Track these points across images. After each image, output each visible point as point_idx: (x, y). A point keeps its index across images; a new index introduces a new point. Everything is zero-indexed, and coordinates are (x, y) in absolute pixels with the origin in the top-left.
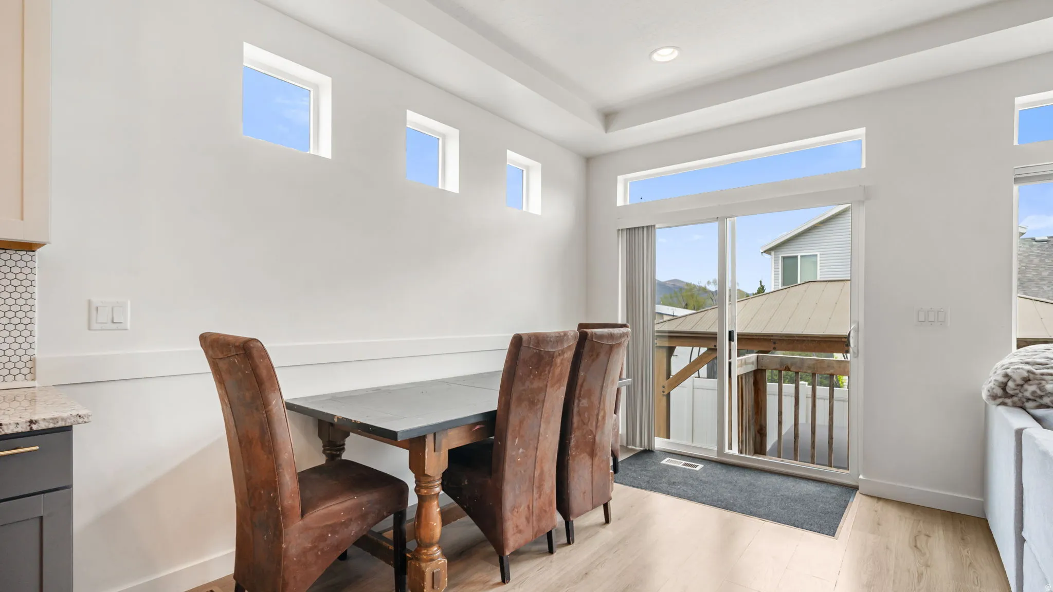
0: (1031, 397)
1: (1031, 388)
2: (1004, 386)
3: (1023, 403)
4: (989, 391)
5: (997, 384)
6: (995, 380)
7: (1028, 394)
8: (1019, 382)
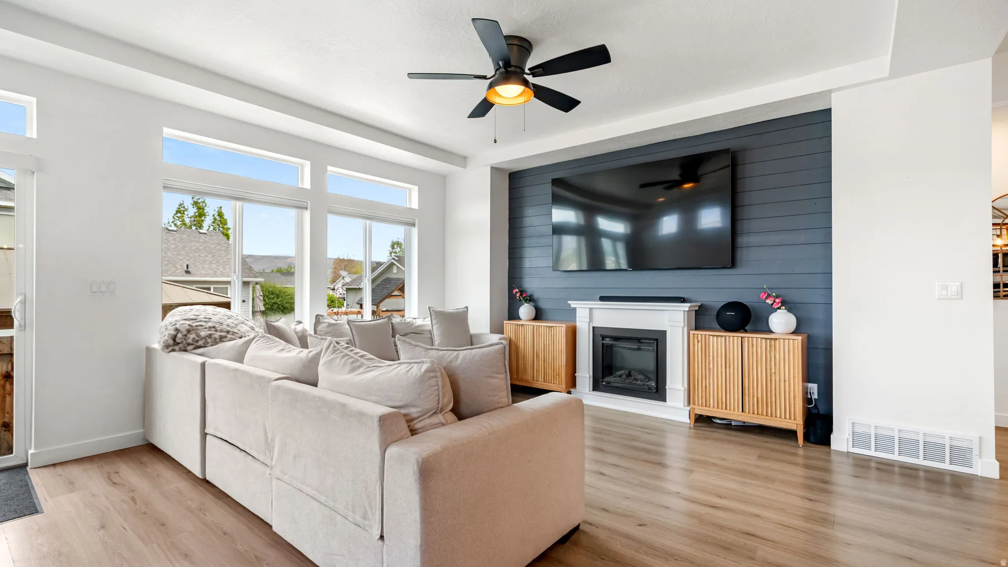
0: (192, 342)
1: (192, 336)
2: (174, 338)
3: (185, 347)
4: (164, 343)
5: (170, 336)
6: (169, 334)
7: (190, 341)
8: (185, 333)
